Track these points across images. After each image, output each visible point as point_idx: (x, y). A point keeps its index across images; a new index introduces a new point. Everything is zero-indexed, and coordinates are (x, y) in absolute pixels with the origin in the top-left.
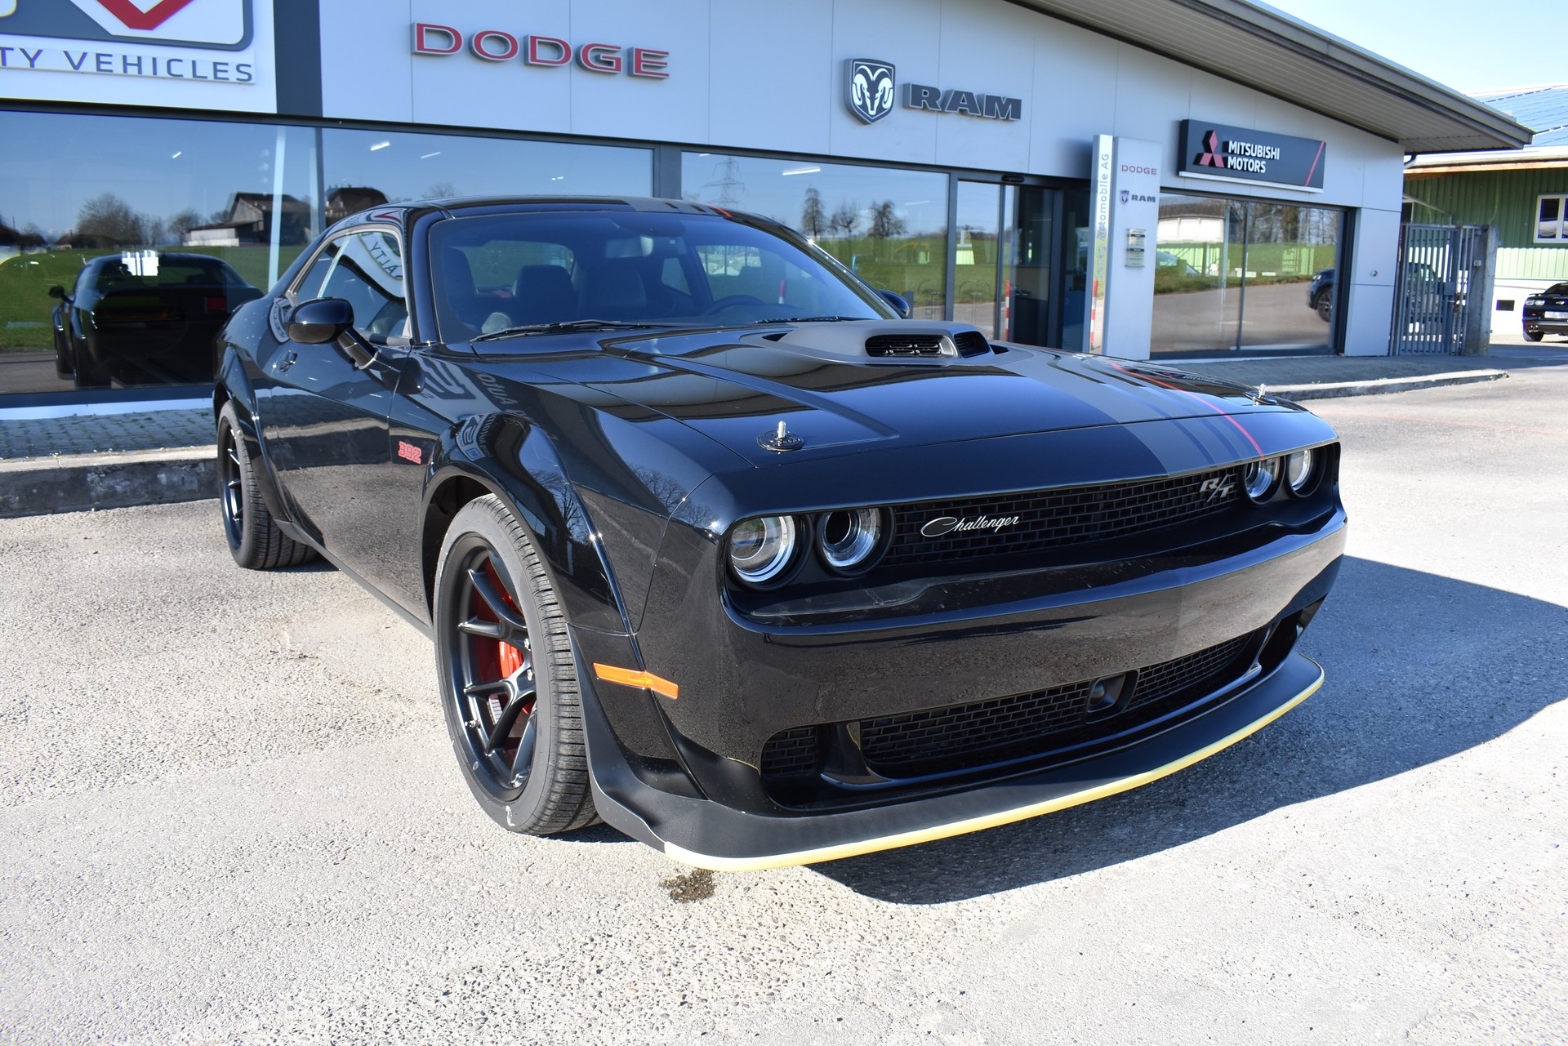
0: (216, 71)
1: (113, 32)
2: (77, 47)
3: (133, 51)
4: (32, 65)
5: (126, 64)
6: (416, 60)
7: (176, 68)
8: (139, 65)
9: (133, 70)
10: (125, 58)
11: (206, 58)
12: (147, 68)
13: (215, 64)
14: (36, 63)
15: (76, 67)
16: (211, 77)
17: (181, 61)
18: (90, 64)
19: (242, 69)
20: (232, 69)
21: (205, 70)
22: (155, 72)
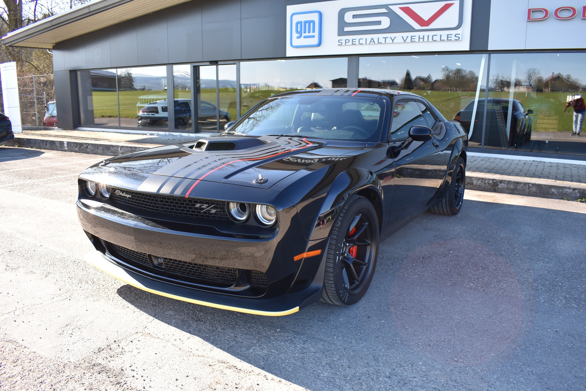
0: (448, 37)
1: (416, 28)
2: (405, 35)
3: (421, 34)
4: (393, 42)
5: (419, 38)
6: (529, 24)
7: (435, 38)
8: (423, 38)
9: (421, 40)
10: (419, 36)
11: (444, 33)
12: (426, 39)
13: (448, 35)
14: (394, 41)
15: (405, 41)
16: (446, 39)
17: (436, 35)
18: (409, 40)
19: (457, 36)
20: (453, 36)
21: (444, 37)
22: (428, 40)
